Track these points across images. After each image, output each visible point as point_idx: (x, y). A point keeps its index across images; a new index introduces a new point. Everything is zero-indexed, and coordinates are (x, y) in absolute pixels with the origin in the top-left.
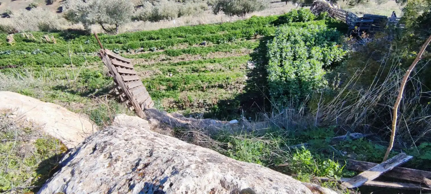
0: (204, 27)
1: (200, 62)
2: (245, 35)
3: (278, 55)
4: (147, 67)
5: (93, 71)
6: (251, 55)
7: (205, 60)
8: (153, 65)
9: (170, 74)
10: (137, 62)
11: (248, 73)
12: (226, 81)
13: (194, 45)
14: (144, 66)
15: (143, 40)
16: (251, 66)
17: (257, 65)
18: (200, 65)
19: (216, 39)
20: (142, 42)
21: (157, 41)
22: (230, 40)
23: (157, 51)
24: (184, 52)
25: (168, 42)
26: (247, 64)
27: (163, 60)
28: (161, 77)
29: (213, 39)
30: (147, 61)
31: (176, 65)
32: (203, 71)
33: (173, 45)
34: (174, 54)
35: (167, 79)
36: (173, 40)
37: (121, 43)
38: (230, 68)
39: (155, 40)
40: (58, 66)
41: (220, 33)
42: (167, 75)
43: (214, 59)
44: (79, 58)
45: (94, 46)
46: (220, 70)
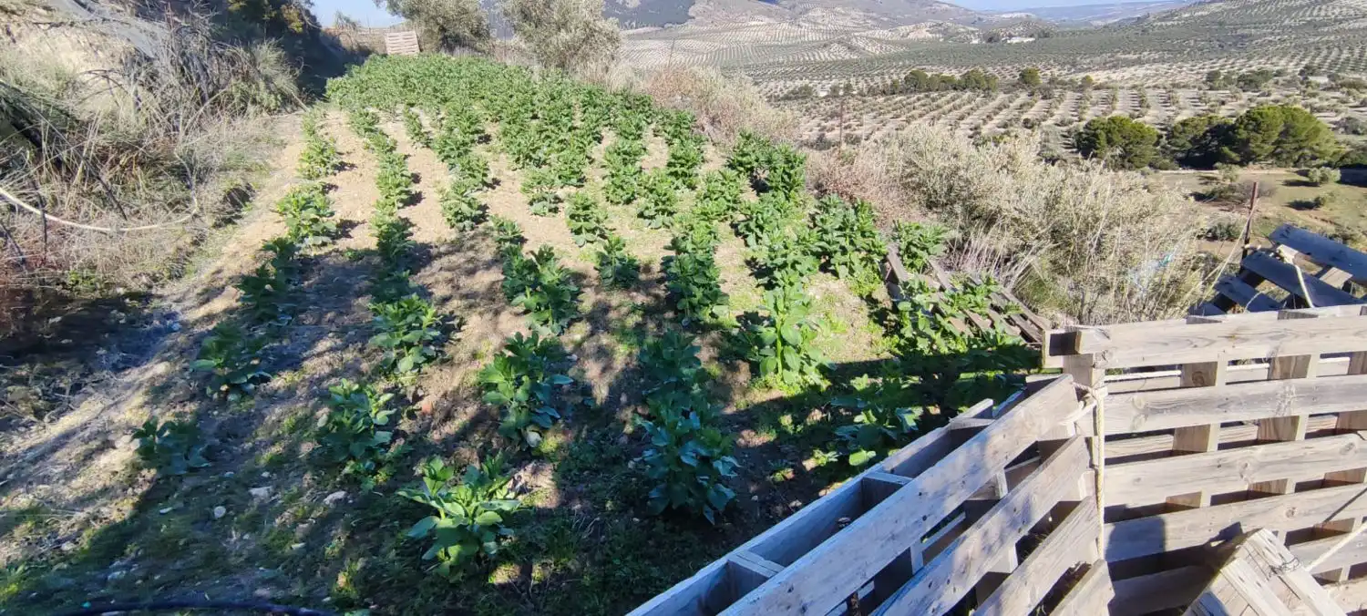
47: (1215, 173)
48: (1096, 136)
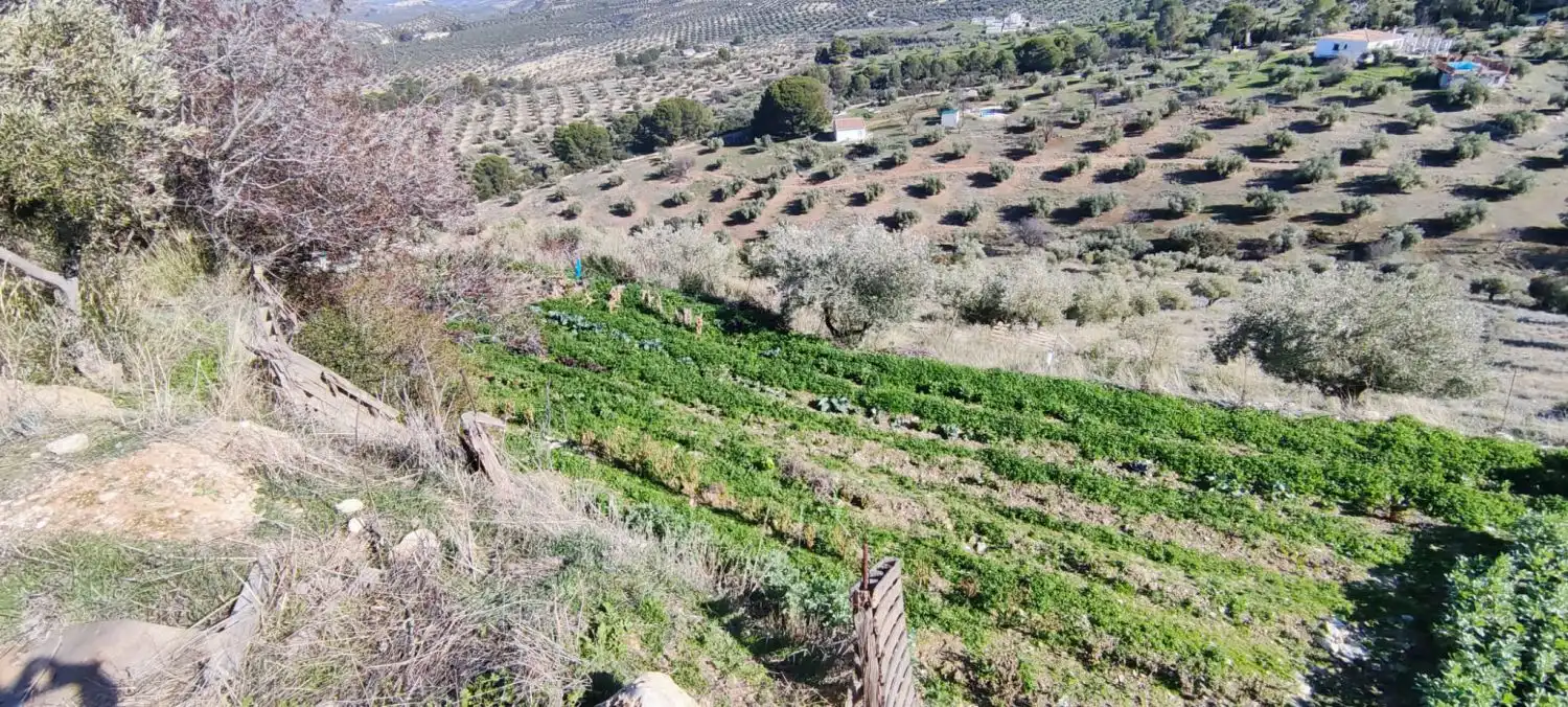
0: (1158, 405)
1: (1106, 538)
2: (1339, 490)
3: (1509, 649)
4: (908, 488)
5: (757, 444)
6: (1352, 591)
7: (1129, 539)
8: (932, 487)
9: (979, 540)
10: (886, 459)
11: (1318, 673)
12: (1197, 665)
13: (1100, 463)
14: (901, 482)
15: (926, 389)
16: (1342, 643)
17: (1375, 649)
18: (1103, 550)
19: (1199, 466)
20: (922, 396)
21: (971, 406)
22: (1261, 487)
23: (960, 442)
24: (1054, 475)
25: (1007, 422)
26: (1322, 626)
27: (971, 481)
28: (944, 542)
29: (1184, 462)
30: (917, 465)
31: (1008, 516)
32: (1109, 582)
33: (1022, 439)
34: (1012, 470)
35: (963, 558)
36: (1025, 417)
37: (860, 382)
38: (1230, 613)
39: (966, 401)
40: (680, 400)
41: (1222, 448)
42: (967, 539)
43: (1170, 548)
44: (736, 394)
45: (786, 369)
46: (1186, 604)
47: (656, 155)
48: (567, 142)
